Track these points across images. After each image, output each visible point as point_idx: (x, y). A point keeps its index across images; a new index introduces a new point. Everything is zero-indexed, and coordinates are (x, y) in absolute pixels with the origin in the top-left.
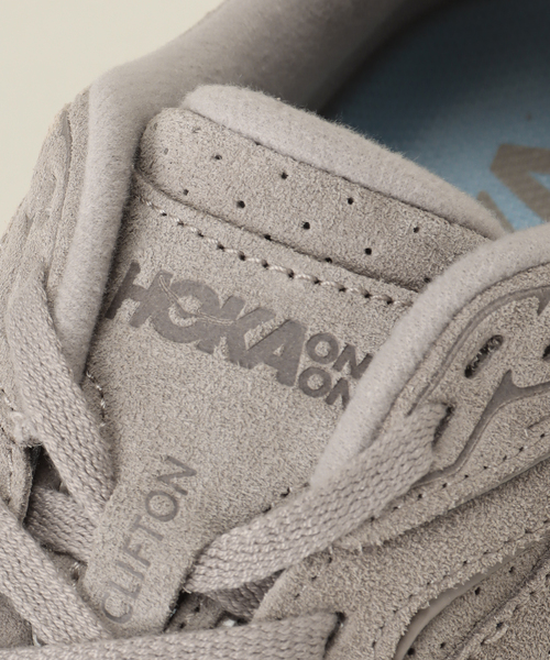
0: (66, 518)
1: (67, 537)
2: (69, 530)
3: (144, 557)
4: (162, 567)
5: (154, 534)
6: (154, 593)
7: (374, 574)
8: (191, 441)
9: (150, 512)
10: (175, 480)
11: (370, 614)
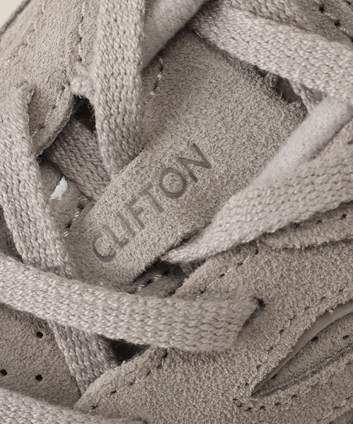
0: (84, 152)
1: (79, 168)
2: (83, 163)
3: (142, 220)
4: (153, 235)
5: (157, 205)
6: (138, 251)
7: (293, 273)
8: (218, 139)
9: (161, 185)
10: (191, 166)
11: (284, 307)
